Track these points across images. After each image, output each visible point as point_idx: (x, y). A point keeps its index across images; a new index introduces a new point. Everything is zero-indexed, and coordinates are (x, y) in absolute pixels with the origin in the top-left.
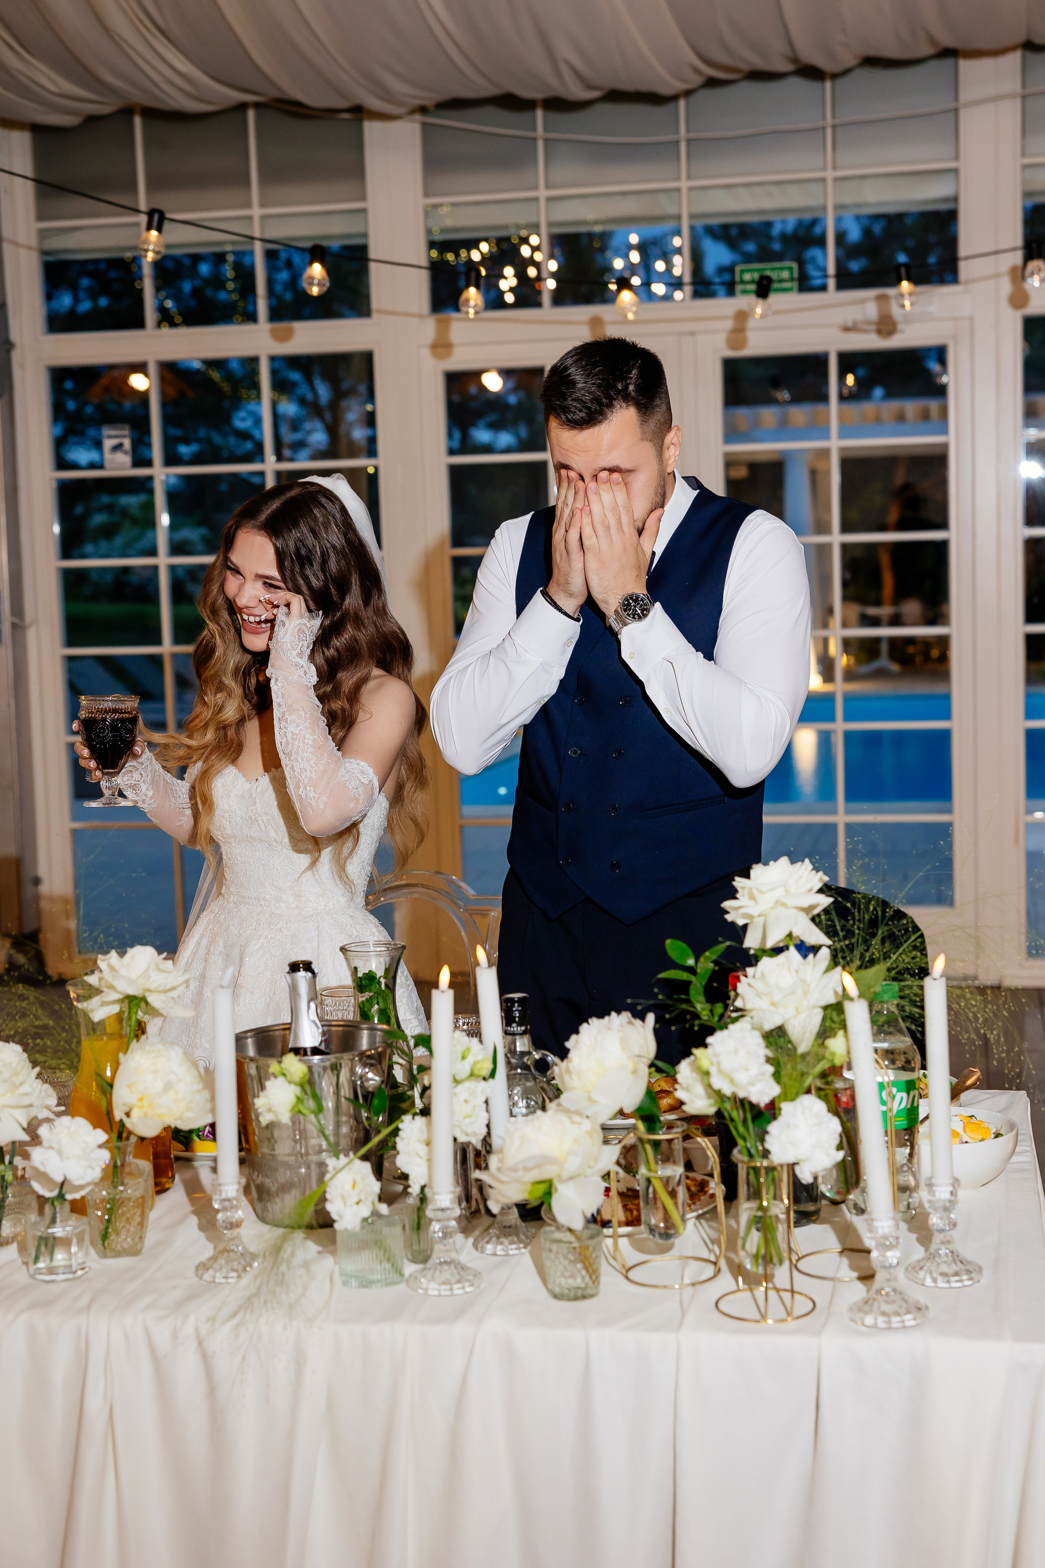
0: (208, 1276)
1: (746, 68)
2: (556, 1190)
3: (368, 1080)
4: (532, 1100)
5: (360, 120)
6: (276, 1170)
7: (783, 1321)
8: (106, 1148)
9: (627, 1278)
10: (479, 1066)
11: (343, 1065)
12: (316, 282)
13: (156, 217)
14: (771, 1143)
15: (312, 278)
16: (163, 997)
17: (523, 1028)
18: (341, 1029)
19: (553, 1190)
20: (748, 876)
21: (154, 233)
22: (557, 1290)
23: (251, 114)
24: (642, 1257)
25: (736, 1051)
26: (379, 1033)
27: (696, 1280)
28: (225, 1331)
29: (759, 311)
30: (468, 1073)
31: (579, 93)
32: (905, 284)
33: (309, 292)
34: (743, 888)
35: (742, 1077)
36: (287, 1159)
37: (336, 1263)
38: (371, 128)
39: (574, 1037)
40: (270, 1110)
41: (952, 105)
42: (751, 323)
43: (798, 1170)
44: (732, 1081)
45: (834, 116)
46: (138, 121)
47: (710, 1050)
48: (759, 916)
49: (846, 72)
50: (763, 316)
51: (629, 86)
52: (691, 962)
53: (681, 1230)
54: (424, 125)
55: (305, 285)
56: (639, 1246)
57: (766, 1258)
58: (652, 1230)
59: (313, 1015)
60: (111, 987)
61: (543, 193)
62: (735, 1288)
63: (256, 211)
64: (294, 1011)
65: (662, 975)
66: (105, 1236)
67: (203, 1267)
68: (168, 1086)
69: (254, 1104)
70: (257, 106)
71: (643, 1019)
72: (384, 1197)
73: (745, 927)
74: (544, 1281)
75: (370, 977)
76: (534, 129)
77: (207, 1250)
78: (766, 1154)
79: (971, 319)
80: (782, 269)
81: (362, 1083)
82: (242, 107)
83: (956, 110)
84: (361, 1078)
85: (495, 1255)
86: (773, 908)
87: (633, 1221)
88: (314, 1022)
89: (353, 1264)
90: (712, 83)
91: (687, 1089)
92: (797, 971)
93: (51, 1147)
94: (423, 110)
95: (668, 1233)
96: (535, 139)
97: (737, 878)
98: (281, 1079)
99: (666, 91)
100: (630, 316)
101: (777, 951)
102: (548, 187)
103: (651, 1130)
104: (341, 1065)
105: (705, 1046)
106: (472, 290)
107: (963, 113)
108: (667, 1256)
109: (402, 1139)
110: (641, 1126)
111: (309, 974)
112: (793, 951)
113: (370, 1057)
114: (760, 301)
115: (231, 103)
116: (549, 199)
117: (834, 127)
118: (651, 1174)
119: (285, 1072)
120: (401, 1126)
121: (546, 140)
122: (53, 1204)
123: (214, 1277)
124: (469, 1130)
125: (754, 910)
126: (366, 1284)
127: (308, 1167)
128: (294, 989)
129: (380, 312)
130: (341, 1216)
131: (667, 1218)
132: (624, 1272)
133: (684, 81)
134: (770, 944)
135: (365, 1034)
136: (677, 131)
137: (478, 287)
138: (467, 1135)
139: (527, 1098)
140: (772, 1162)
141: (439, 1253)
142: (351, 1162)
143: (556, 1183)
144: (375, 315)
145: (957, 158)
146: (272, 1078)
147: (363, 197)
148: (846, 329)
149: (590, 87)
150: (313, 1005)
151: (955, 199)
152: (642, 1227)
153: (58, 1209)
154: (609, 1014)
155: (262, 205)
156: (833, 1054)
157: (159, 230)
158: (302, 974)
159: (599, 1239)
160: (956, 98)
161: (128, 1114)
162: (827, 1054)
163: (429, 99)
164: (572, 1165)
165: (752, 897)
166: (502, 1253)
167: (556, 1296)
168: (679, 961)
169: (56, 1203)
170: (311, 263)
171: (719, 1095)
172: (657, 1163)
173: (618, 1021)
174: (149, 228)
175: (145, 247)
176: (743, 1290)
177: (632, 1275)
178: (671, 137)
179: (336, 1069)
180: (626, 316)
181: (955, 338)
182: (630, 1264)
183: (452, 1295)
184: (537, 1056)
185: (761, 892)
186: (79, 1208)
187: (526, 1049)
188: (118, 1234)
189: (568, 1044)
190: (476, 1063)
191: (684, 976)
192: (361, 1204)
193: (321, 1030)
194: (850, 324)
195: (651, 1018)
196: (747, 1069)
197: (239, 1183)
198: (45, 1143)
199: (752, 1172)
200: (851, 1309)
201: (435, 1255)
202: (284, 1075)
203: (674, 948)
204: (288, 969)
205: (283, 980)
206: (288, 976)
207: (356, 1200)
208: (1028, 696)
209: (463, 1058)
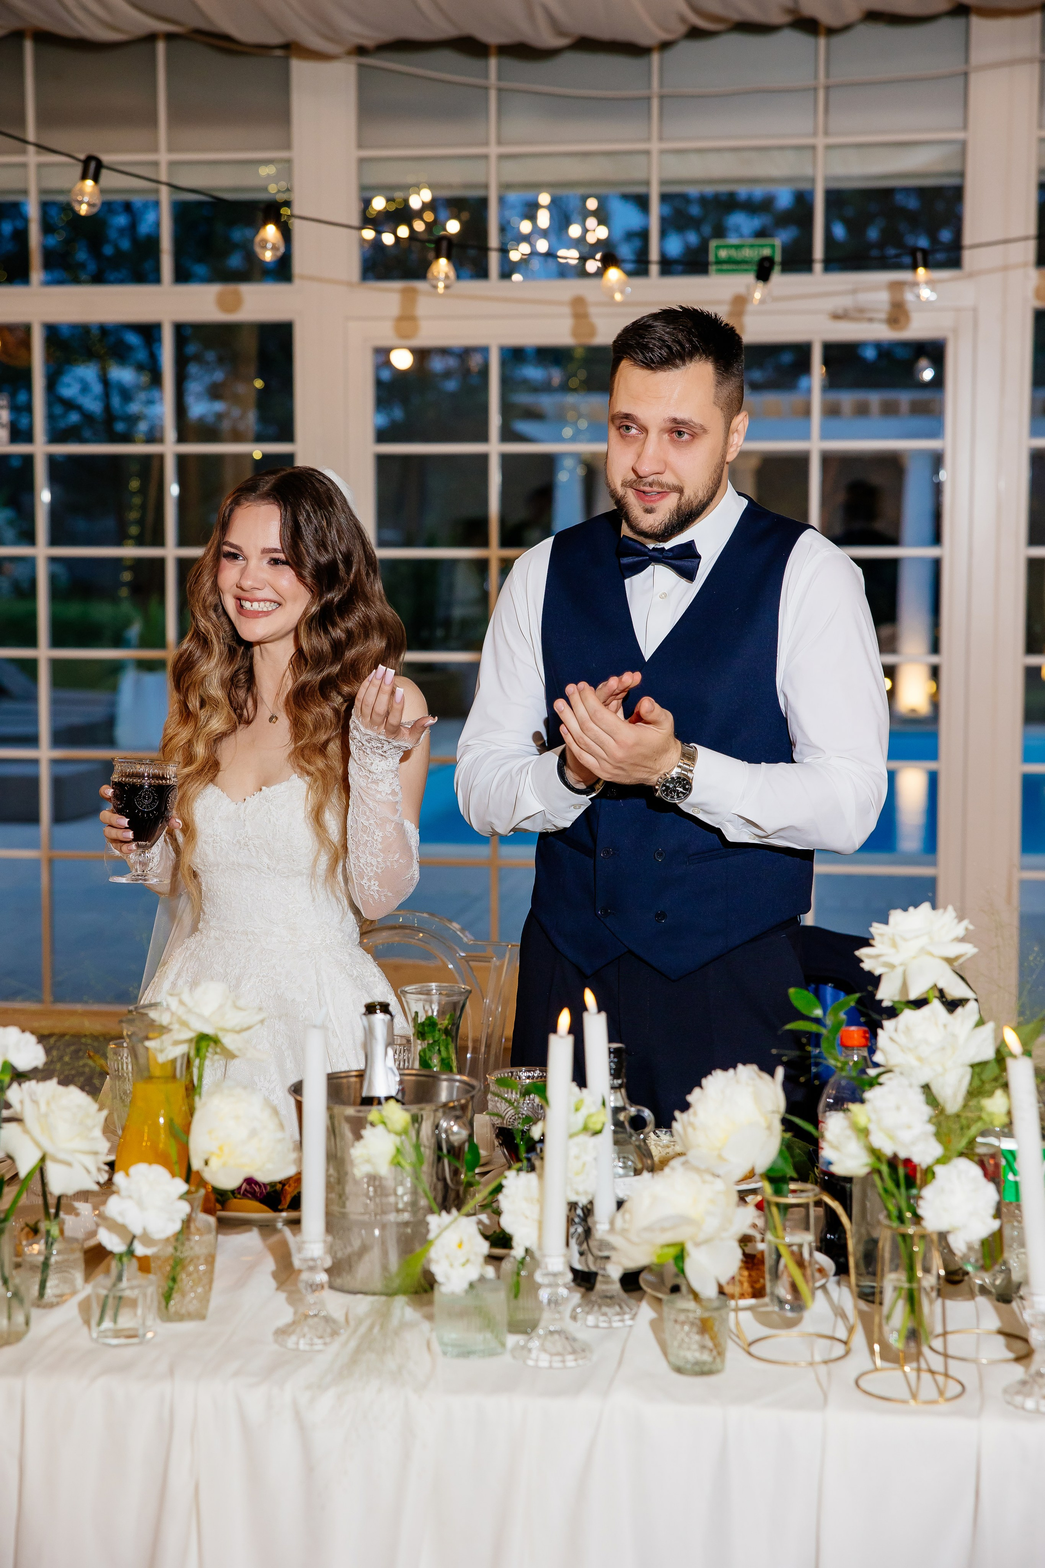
0: (291, 1342)
1: (736, 17)
2: (688, 1255)
3: (453, 1133)
4: (628, 1159)
5: (287, 58)
6: (349, 1229)
7: (933, 1402)
8: (187, 1200)
9: (750, 1354)
10: (594, 1119)
11: (424, 1117)
12: (269, 245)
13: (93, 165)
14: (924, 1209)
15: (264, 242)
16: (236, 1036)
17: (620, 1081)
18: (413, 1078)
19: (685, 1254)
20: (886, 922)
21: (89, 183)
22: (680, 1363)
23: (161, 47)
24: (765, 1331)
25: (898, 1108)
26: (457, 1084)
27: (826, 1358)
28: (327, 1399)
29: (757, 295)
30: (580, 1125)
31: (549, 40)
32: (921, 271)
33: (261, 257)
34: (882, 935)
35: (906, 1136)
36: (361, 1218)
37: (432, 1330)
38: (299, 68)
39: (697, 1091)
40: (368, 1161)
41: (961, 68)
42: (750, 308)
43: (951, 1239)
44: (892, 1137)
45: (827, 75)
46: (29, 46)
47: (867, 1107)
48: (901, 965)
49: (846, 28)
50: (762, 301)
51: (605, 33)
52: (818, 1012)
53: (809, 1302)
54: (360, 66)
55: (258, 249)
56: (764, 1319)
57: (914, 1335)
58: (781, 1302)
59: (390, 1062)
60: (184, 1024)
61: (494, 150)
62: (870, 1366)
63: (164, 157)
64: (368, 1057)
65: (790, 1026)
66: (167, 1296)
67: (282, 1332)
68: (253, 1133)
69: (350, 1155)
70: (170, 37)
71: (772, 1074)
72: (492, 1259)
73: (880, 976)
74: (665, 1354)
75: (431, 1023)
76: (486, 76)
77: (286, 1315)
78: (917, 1219)
79: (975, 310)
80: (762, 246)
81: (447, 1136)
82: (151, 38)
83: (966, 74)
84: (446, 1131)
85: (597, 1327)
86: (914, 958)
87: (758, 1293)
88: (391, 1069)
89: (453, 1333)
90: (695, 33)
91: (836, 1148)
92: (945, 1026)
93: (130, 1197)
94: (361, 51)
95: (798, 1304)
96: (486, 89)
97: (875, 925)
98: (380, 1128)
99: (644, 40)
100: (618, 297)
101: (920, 1003)
102: (499, 142)
103: (778, 1192)
104: (422, 1116)
105: (862, 1101)
106: (443, 262)
107: (973, 78)
108: (794, 1332)
109: (506, 1196)
110: (767, 1188)
111: (388, 1017)
112: (936, 1005)
113: (454, 1108)
114: (760, 284)
115: (141, 32)
116: (502, 157)
117: (827, 88)
118: (778, 1241)
119: (386, 1120)
120: (504, 1182)
121: (500, 90)
122: (120, 1260)
123: (297, 1343)
124: (581, 1189)
125: (895, 959)
126: (466, 1353)
127: (383, 1227)
128: (369, 1032)
129: (303, 277)
130: (448, 1278)
131: (794, 1288)
132: (746, 1347)
133: (667, 30)
134: (913, 995)
135: (444, 1085)
136: (649, 86)
137: (449, 258)
138: (577, 1193)
139: (624, 1158)
140: (924, 1228)
141: (548, 1320)
142: (455, 1220)
143: (690, 1247)
144: (297, 282)
145: (965, 127)
146: (368, 1126)
147: (287, 145)
148: (836, 317)
149: (561, 33)
150: (390, 1052)
151: (962, 174)
152: (766, 1300)
153: (125, 1267)
154: (735, 1067)
155: (171, 149)
156: (990, 1114)
157: (96, 179)
158: (379, 1017)
159: (723, 1312)
160: (967, 60)
161: (206, 1163)
162: (984, 1116)
163: (370, 37)
164: (710, 1225)
165: (894, 945)
166: (605, 1325)
167: (679, 1370)
168: (805, 1012)
169: (125, 1259)
170: (265, 223)
171: (875, 1153)
172: (785, 1229)
173: (747, 1073)
174: (84, 177)
175: (79, 198)
176: (882, 1369)
177: (754, 1349)
178: (643, 93)
179: (417, 1121)
180: (613, 297)
181: (955, 331)
182: (750, 1339)
183: (565, 1367)
184: (633, 1110)
185: (905, 940)
186: (145, 1265)
187: (620, 1104)
188: (184, 1295)
189: (690, 1098)
190: (590, 1116)
191: (813, 1028)
192: (468, 1266)
193: (398, 1079)
194: (840, 312)
195: (780, 1072)
196: (909, 1127)
197: (325, 1242)
198: (123, 1193)
199: (900, 1239)
200: (1005, 1391)
201: (542, 1324)
202: (384, 1123)
203: (798, 997)
204: (363, 1010)
205: (358, 1020)
206: (364, 1017)
207: (463, 1260)
208: (1026, 738)
209: (577, 1110)
